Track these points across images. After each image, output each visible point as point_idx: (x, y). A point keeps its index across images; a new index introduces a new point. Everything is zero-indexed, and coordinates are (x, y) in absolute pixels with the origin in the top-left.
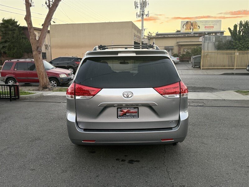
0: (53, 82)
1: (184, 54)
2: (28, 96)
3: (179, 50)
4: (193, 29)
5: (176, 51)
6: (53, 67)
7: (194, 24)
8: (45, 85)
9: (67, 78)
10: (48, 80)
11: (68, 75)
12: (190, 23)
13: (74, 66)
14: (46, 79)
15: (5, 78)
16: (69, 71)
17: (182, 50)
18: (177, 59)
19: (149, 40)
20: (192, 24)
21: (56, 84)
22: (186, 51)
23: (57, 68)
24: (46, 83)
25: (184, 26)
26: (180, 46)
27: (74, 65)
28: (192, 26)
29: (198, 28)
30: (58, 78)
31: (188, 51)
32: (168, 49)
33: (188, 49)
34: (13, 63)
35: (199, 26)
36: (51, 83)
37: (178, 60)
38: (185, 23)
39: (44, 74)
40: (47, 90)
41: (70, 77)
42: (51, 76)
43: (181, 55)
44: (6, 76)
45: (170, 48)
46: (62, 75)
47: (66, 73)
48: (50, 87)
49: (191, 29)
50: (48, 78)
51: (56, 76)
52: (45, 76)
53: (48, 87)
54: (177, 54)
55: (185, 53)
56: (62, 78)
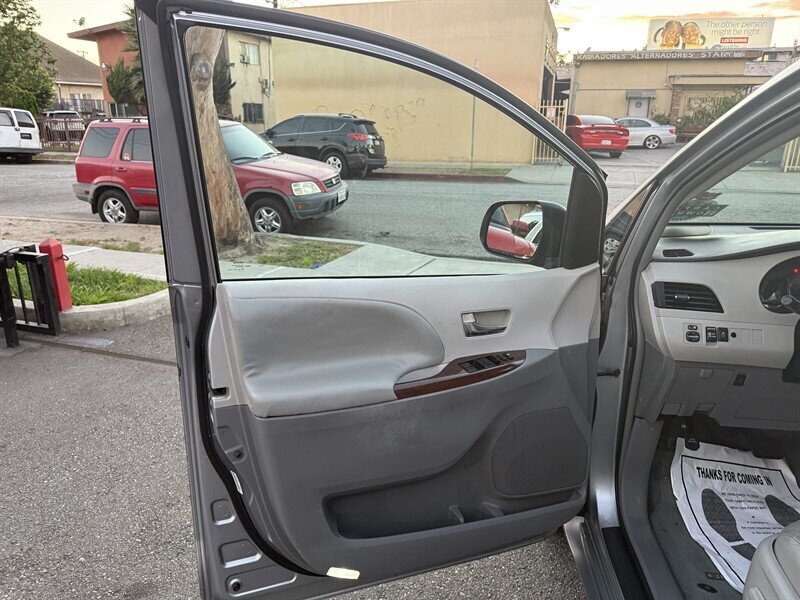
0: (268, 212)
1: (688, 118)
2: (113, 312)
3: (672, 104)
4: (684, 45)
5: (662, 106)
6: (272, 151)
7: (690, 29)
8: (229, 231)
9: (321, 199)
10: (244, 207)
11: (327, 184)
12: (676, 28)
13: (345, 149)
14: (235, 205)
15: (92, 189)
16: (329, 170)
17: (683, 103)
18: (671, 131)
19: (577, 67)
20: (682, 32)
21: (276, 220)
22: (695, 106)
23: (286, 155)
24: (235, 219)
25: (659, 37)
26: (678, 89)
27: (345, 145)
28: (682, 34)
29: (701, 41)
30: (285, 198)
31: (703, 105)
32: (638, 98)
33: (704, 100)
34: (116, 130)
35: (703, 37)
36: (260, 217)
37: (674, 136)
38: (663, 26)
39: (225, 182)
40: (237, 251)
41: (331, 194)
42: (255, 186)
43: (679, 120)
44: (96, 181)
45: (645, 94)
46: (301, 184)
47: (317, 175)
48: (249, 237)
49: (677, 45)
50: (241, 201)
51: (278, 187)
52: (226, 189)
53: (243, 241)
54: (667, 115)
55: (691, 114)
56: (300, 200)
